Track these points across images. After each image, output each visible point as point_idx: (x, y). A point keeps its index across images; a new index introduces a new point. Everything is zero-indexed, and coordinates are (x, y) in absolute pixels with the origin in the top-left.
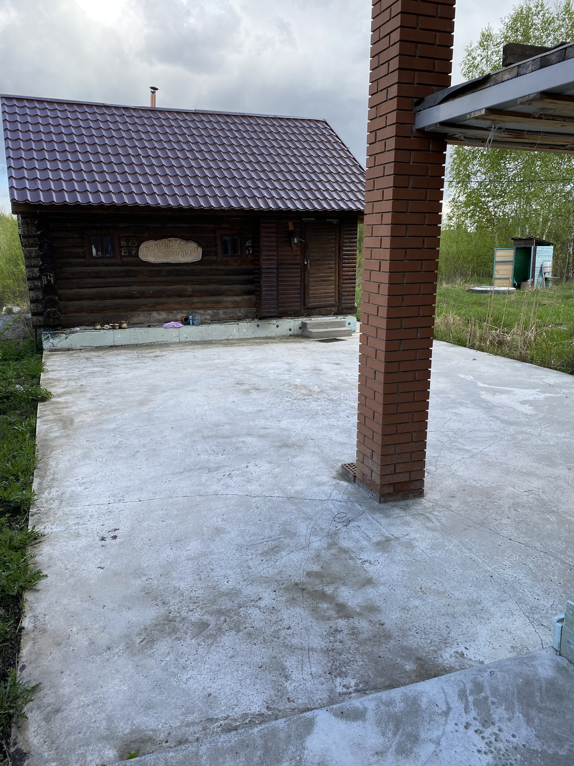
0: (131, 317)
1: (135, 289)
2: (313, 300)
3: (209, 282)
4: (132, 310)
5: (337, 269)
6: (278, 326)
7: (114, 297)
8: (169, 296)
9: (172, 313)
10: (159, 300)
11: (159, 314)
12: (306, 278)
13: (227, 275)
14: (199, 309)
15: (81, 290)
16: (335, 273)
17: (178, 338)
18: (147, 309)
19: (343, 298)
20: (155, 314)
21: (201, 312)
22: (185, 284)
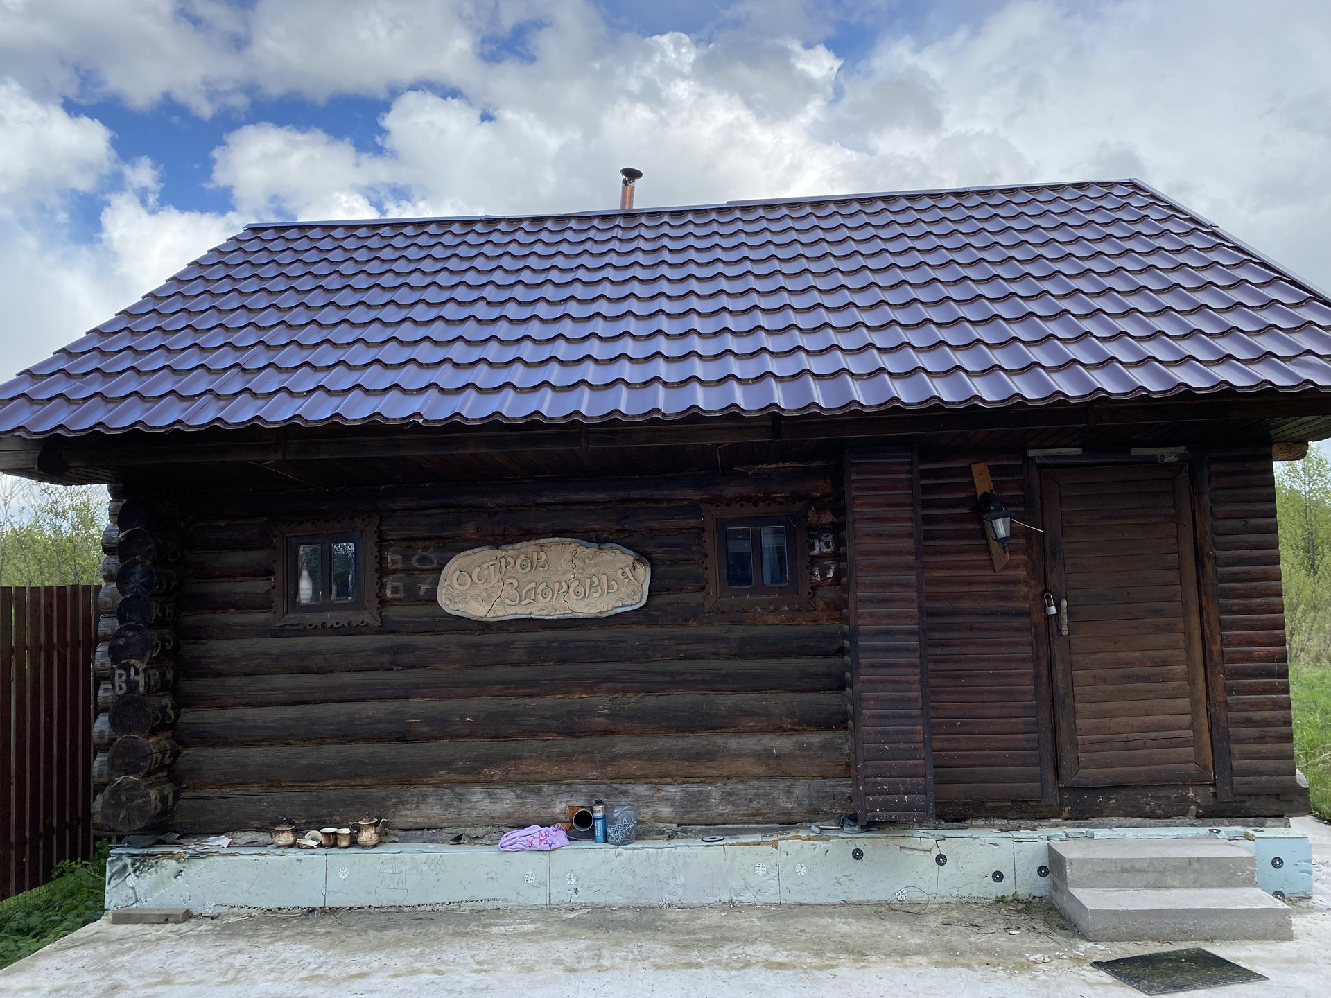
0: (395, 805)
1: (418, 708)
2: (1095, 756)
3: (676, 681)
4: (403, 782)
5: (1197, 634)
6: (941, 860)
7: (348, 734)
8: (532, 733)
9: (538, 792)
10: (495, 746)
11: (490, 795)
12: (1059, 668)
13: (742, 656)
14: (636, 779)
15: (249, 713)
16: (1188, 649)
17: (543, 892)
18: (453, 776)
19: (1236, 749)
20: (477, 796)
21: (642, 789)
22: (591, 689)
